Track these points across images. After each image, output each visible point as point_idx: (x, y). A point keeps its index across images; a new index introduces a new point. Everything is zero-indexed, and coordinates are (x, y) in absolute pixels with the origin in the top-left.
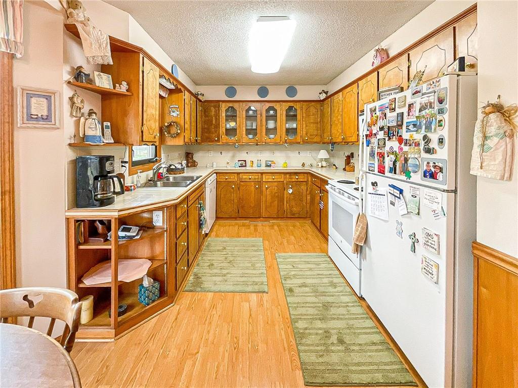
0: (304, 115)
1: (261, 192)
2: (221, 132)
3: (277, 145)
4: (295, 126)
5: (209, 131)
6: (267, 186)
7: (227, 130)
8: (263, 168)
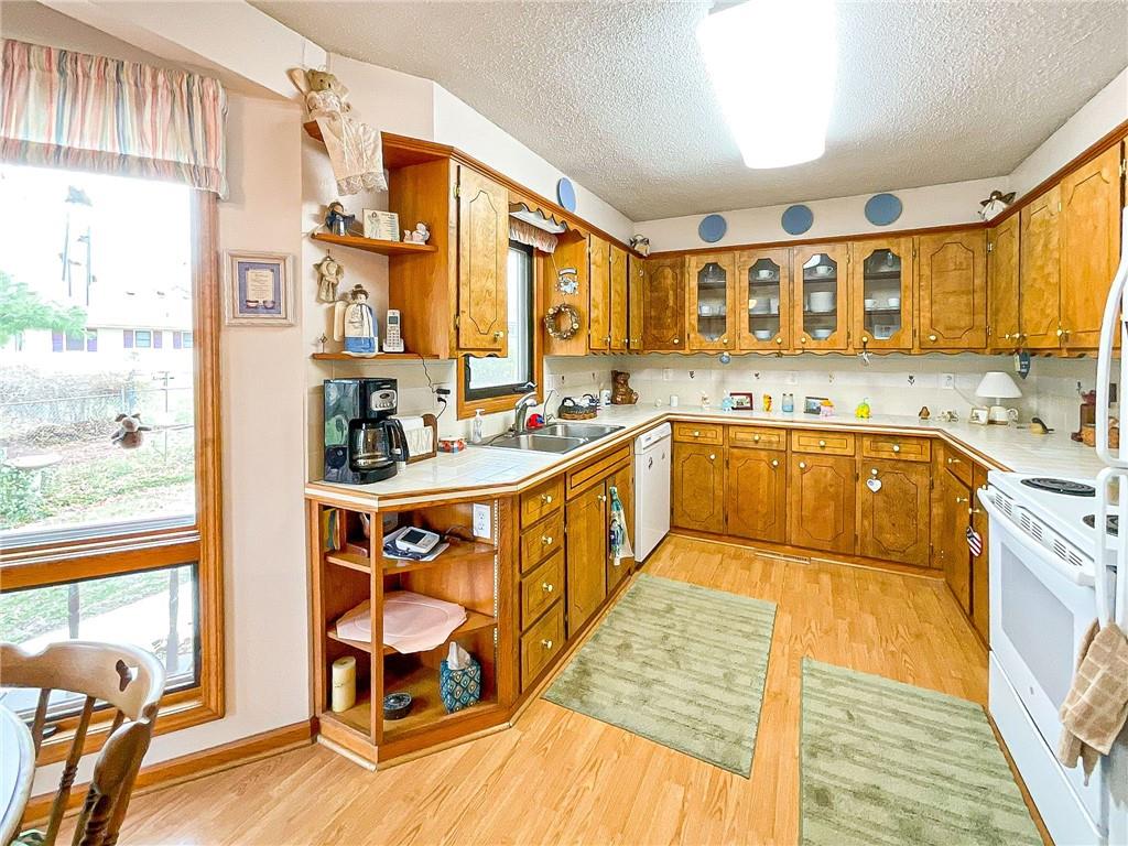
0: (926, 271)
1: (787, 480)
2: (687, 325)
3: (838, 357)
4: (893, 303)
5: (659, 324)
6: (802, 465)
7: (700, 319)
8: (800, 418)
